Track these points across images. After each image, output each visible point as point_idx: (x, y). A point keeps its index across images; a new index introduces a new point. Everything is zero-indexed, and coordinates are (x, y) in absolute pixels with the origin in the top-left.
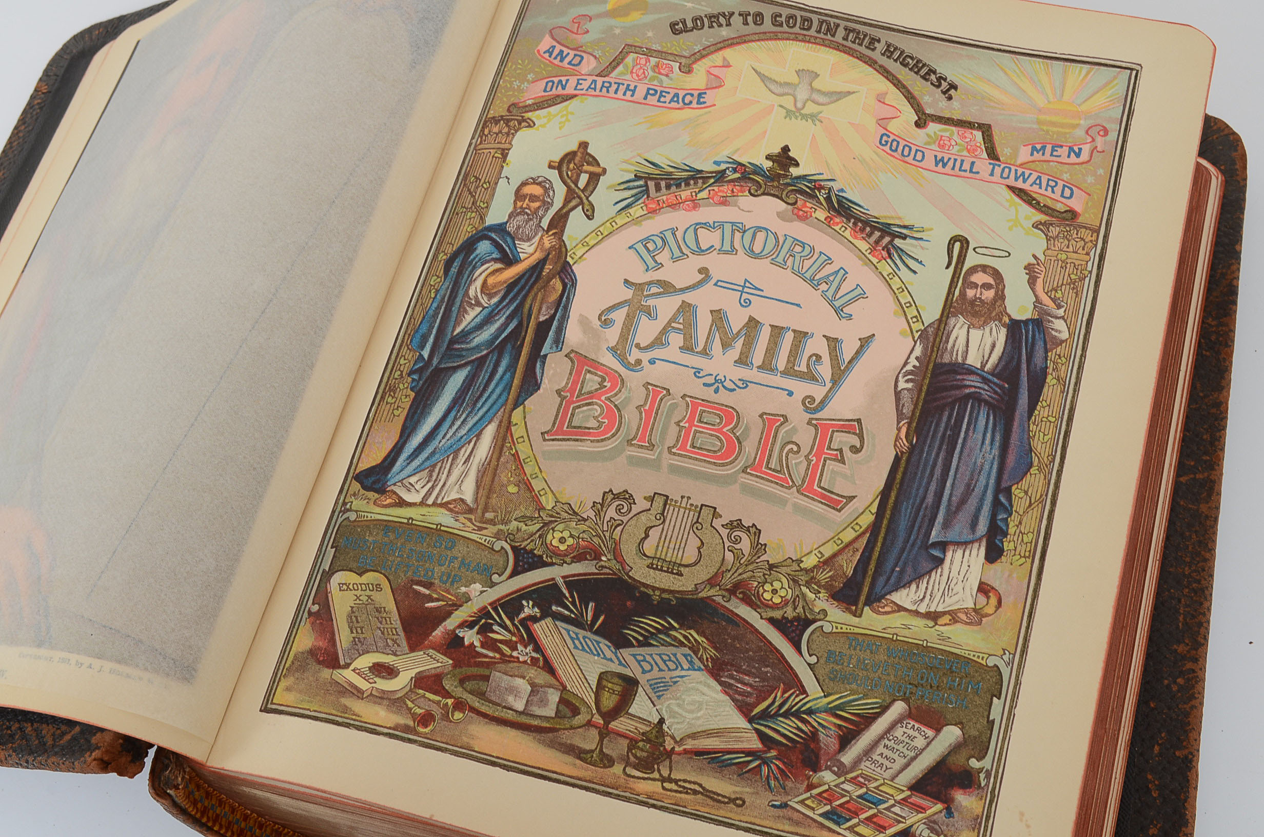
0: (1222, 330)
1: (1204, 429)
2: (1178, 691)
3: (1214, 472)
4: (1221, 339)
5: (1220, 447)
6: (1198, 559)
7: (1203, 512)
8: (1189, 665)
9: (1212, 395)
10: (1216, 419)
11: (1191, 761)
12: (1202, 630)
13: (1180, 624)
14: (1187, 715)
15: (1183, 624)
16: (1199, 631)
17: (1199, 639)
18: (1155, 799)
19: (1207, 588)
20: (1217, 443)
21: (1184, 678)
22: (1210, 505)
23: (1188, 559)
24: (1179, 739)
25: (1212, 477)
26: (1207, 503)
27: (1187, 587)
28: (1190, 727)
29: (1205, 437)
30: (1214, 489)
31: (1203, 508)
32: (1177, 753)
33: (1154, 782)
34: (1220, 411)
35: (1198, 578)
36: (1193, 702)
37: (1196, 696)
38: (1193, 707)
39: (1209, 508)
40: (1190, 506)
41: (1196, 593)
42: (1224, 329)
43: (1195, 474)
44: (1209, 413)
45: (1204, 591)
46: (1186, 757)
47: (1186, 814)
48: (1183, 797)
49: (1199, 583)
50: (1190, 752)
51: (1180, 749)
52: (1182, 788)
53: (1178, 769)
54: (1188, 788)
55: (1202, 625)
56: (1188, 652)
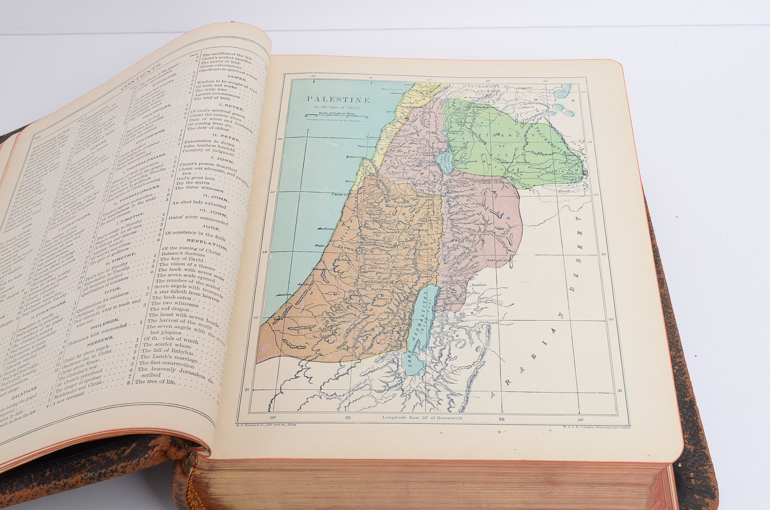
2: (677, 372)
6: (666, 313)
8: (678, 360)
11: (694, 402)
14: (685, 382)
15: (669, 343)
16: (678, 344)
17: (679, 348)
19: (675, 325)
20: (659, 262)
21: (678, 366)
22: (664, 289)
24: (684, 393)
25: (661, 277)
28: (688, 387)
30: (664, 282)
32: (686, 400)
35: (669, 321)
36: (686, 376)
37: (686, 373)
38: (686, 378)
39: (665, 290)
41: (671, 328)
45: (674, 327)
46: (691, 400)
47: (699, 426)
48: (695, 418)
49: (671, 324)
50: (691, 398)
51: (686, 397)
52: (694, 414)
53: (689, 406)
54: (696, 414)
55: (678, 342)
56: (676, 354)
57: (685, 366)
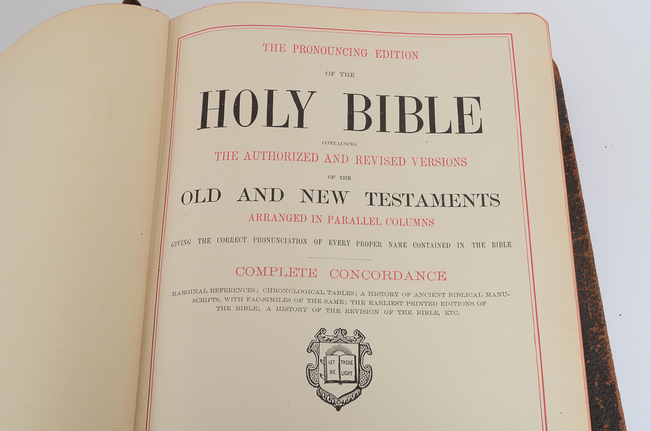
0: (570, 161)
1: (575, 213)
2: (599, 351)
3: (586, 235)
4: (571, 165)
5: (585, 221)
6: (590, 281)
7: (586, 257)
8: (601, 337)
9: (575, 195)
10: (580, 207)
11: (615, 386)
12: (602, 317)
13: (591, 317)
14: (607, 363)
15: (592, 316)
16: (601, 318)
17: (602, 322)
18: (603, 409)
19: (598, 295)
20: (583, 220)
21: (600, 344)
23: (585, 283)
24: (606, 376)
25: (586, 238)
26: (587, 251)
27: (589, 297)
28: (610, 368)
29: (577, 218)
30: (588, 244)
31: (586, 254)
32: (607, 383)
33: (600, 401)
34: (581, 203)
35: (593, 291)
36: (608, 356)
37: (608, 352)
38: (608, 358)
39: (589, 254)
40: (579, 255)
41: (594, 299)
42: (571, 160)
43: (577, 238)
44: (575, 205)
45: (597, 297)
46: (612, 384)
47: (620, 414)
48: (615, 405)
49: (594, 294)
50: (613, 381)
51: (607, 381)
52: (614, 401)
53: (610, 391)
54: (617, 400)
55: (601, 315)
56: (598, 330)
57: (607, 343)
